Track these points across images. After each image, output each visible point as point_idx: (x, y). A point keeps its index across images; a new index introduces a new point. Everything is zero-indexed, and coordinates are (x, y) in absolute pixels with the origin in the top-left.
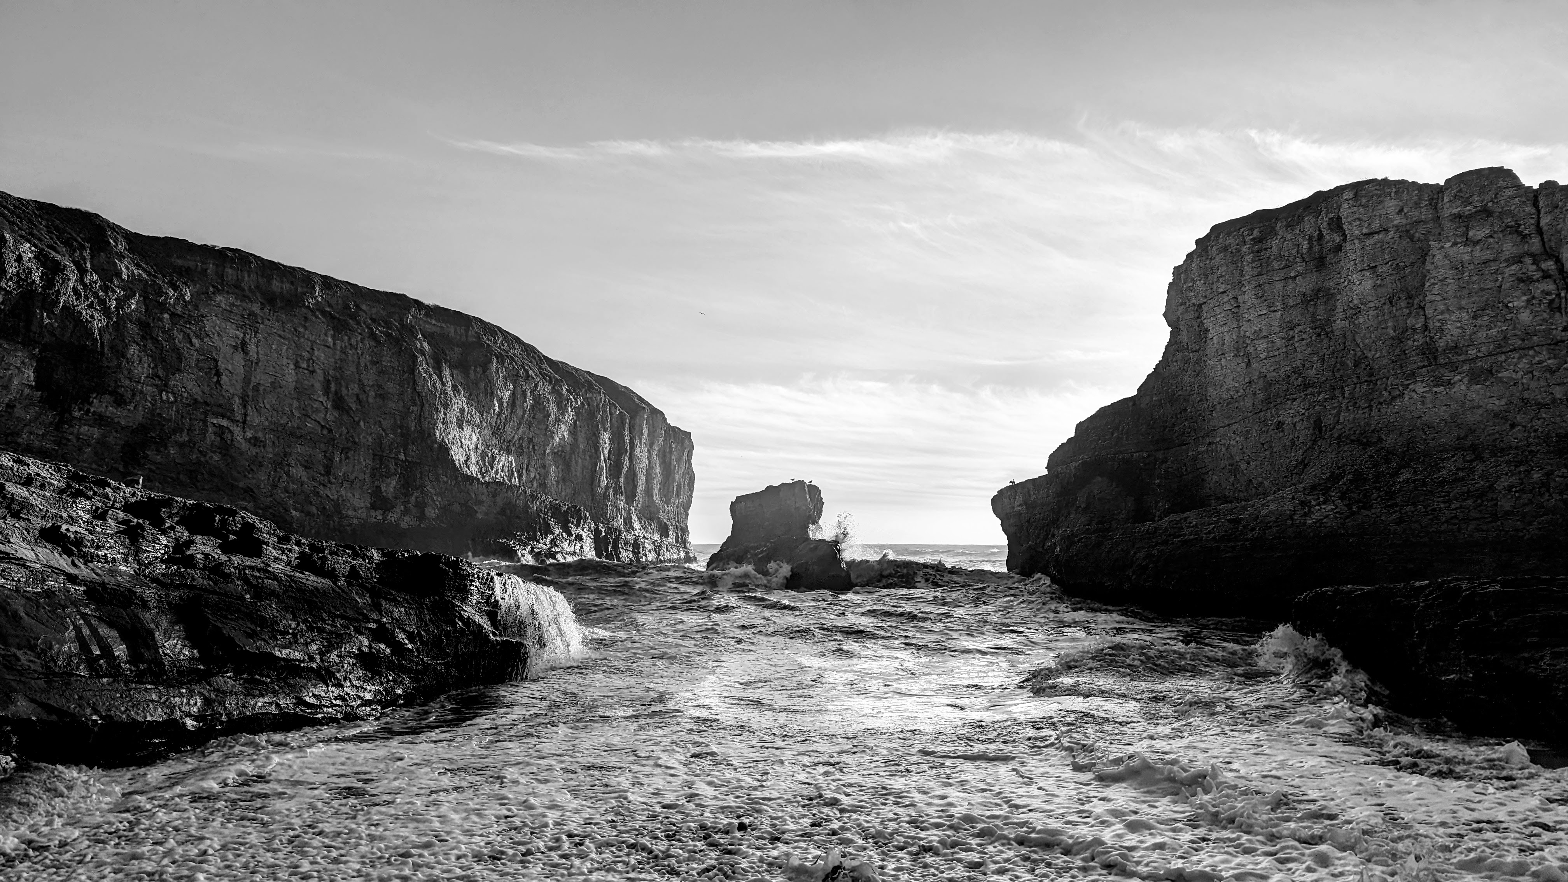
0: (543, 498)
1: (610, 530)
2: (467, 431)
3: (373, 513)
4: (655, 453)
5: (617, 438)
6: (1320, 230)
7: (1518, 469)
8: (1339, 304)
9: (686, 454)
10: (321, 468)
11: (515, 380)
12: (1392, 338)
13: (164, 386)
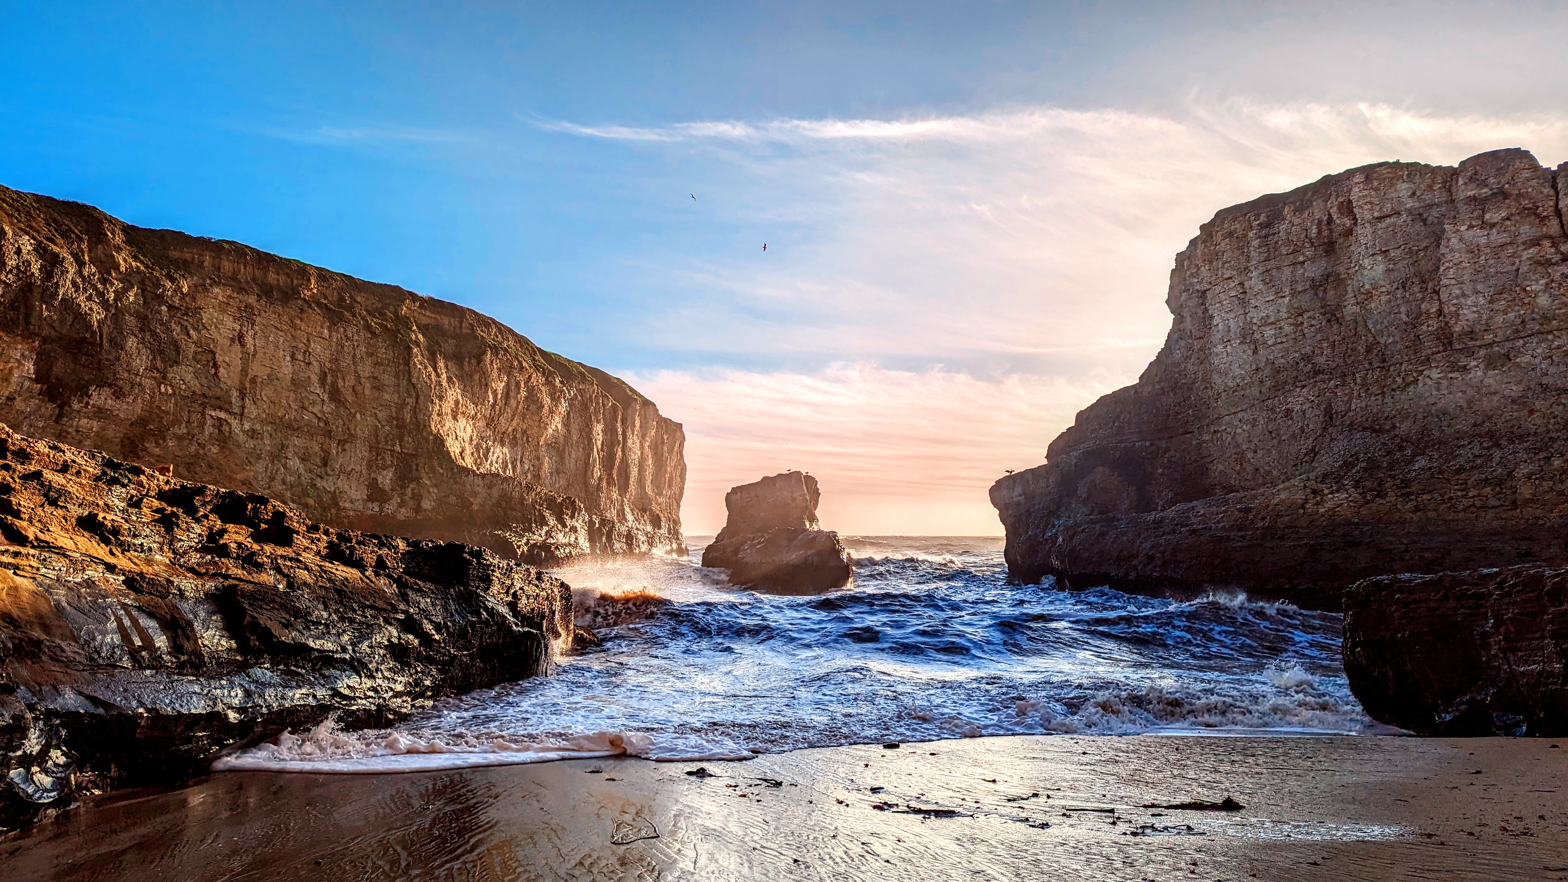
0: (539, 490)
1: (603, 522)
2: (462, 422)
3: (370, 505)
4: (647, 445)
5: (610, 430)
6: (1330, 215)
7: (1537, 457)
8: (1349, 289)
9: (677, 445)
10: (318, 460)
11: (509, 372)
12: (1405, 323)
13: (164, 378)
